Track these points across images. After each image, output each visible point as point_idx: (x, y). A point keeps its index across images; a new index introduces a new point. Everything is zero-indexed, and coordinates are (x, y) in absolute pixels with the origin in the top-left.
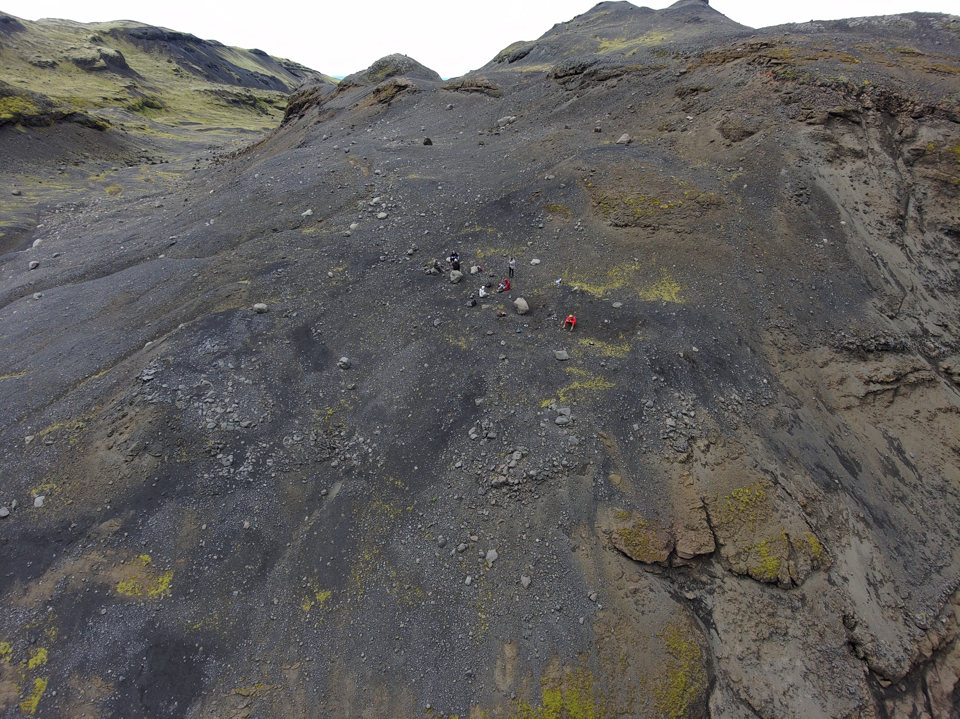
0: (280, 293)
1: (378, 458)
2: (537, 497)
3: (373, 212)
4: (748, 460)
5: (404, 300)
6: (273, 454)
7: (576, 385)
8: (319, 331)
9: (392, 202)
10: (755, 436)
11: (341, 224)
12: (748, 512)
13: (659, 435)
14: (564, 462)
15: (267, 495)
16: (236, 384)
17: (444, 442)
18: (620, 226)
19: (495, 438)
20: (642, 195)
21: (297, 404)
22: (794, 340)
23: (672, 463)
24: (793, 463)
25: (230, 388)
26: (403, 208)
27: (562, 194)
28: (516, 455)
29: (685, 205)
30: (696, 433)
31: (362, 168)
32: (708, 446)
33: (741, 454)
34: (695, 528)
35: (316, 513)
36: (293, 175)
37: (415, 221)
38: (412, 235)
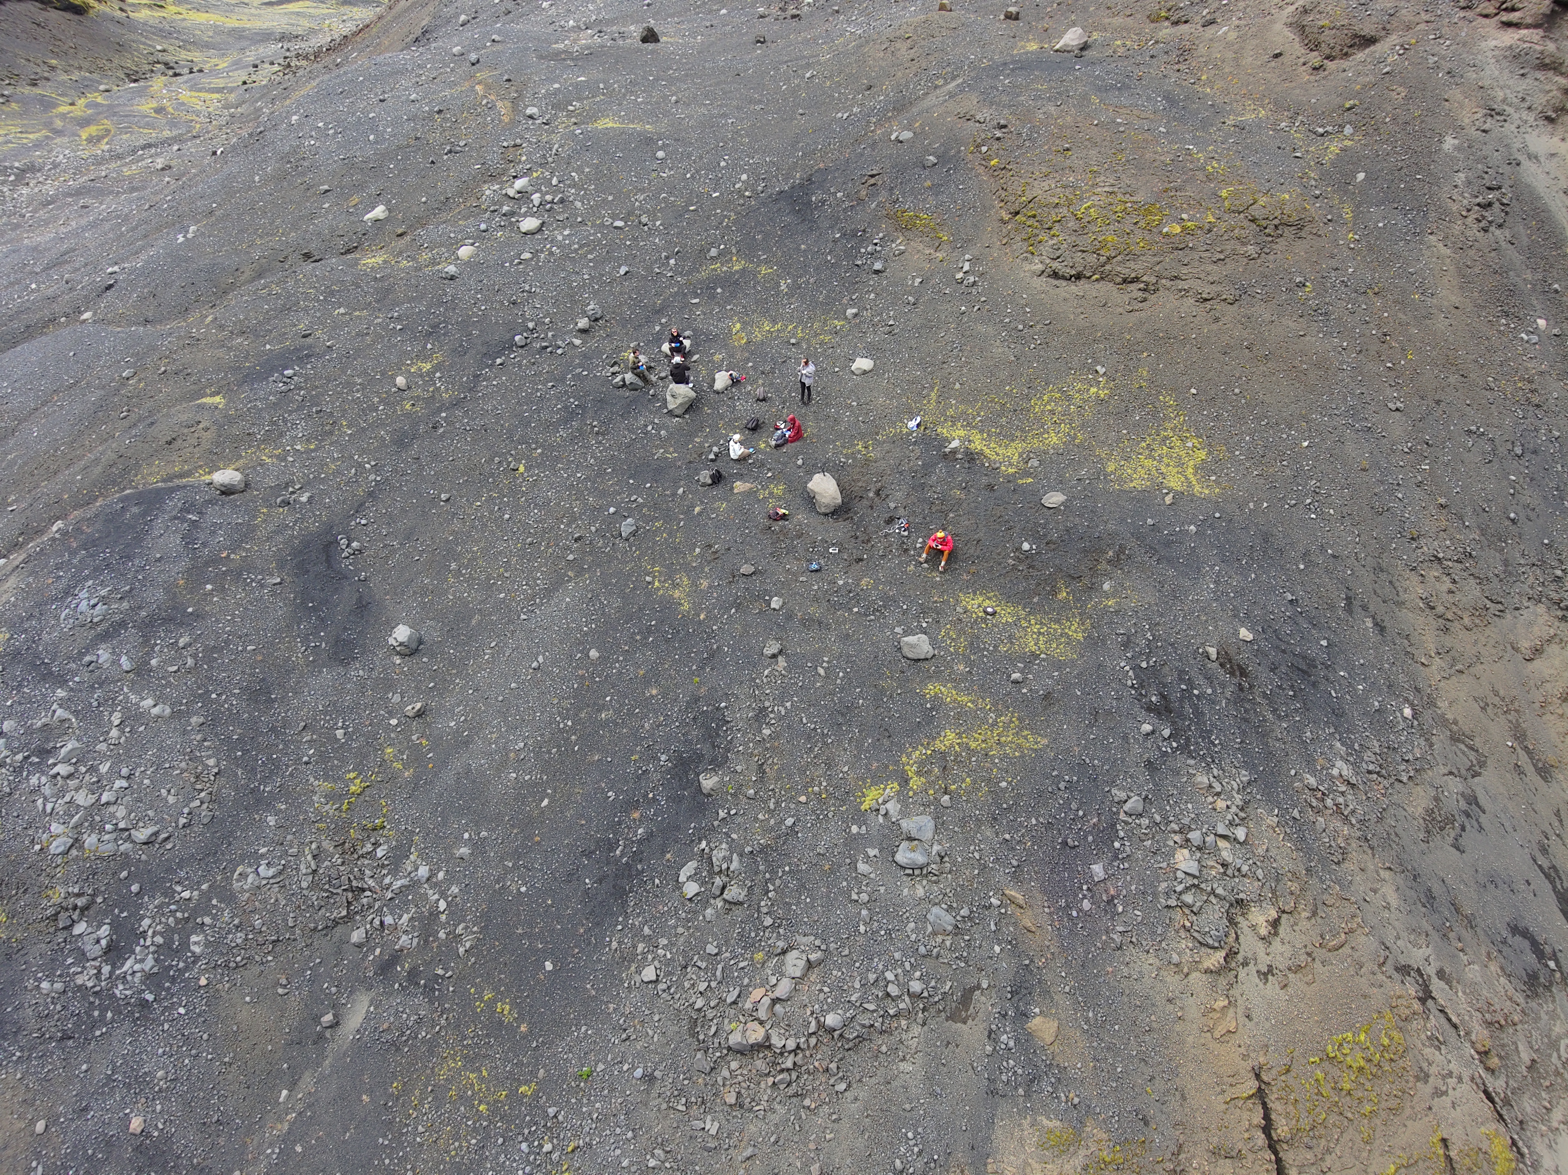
0: (281, 435)
1: (459, 930)
2: (842, 1086)
3: (512, 214)
4: (1366, 944)
5: (558, 459)
6: (207, 920)
7: (949, 738)
8: (355, 544)
9: (555, 190)
10: (1382, 872)
11: (441, 245)
12: (1361, 1095)
13: (1155, 895)
14: (916, 986)
15: (187, 1039)
16: (133, 716)
17: (621, 894)
18: (1064, 278)
19: (741, 904)
20: (1120, 197)
21: (276, 763)
22: (1472, 592)
23: (1187, 975)
24: (1464, 932)
25: (114, 733)
26: (578, 204)
27: (928, 183)
28: (794, 963)
29: (1223, 226)
30: (1248, 888)
31: (499, 104)
32: (1275, 924)
33: (1351, 931)
34: (1234, 1154)
35: (307, 1082)
36: (359, 118)
37: (600, 240)
38: (592, 278)
